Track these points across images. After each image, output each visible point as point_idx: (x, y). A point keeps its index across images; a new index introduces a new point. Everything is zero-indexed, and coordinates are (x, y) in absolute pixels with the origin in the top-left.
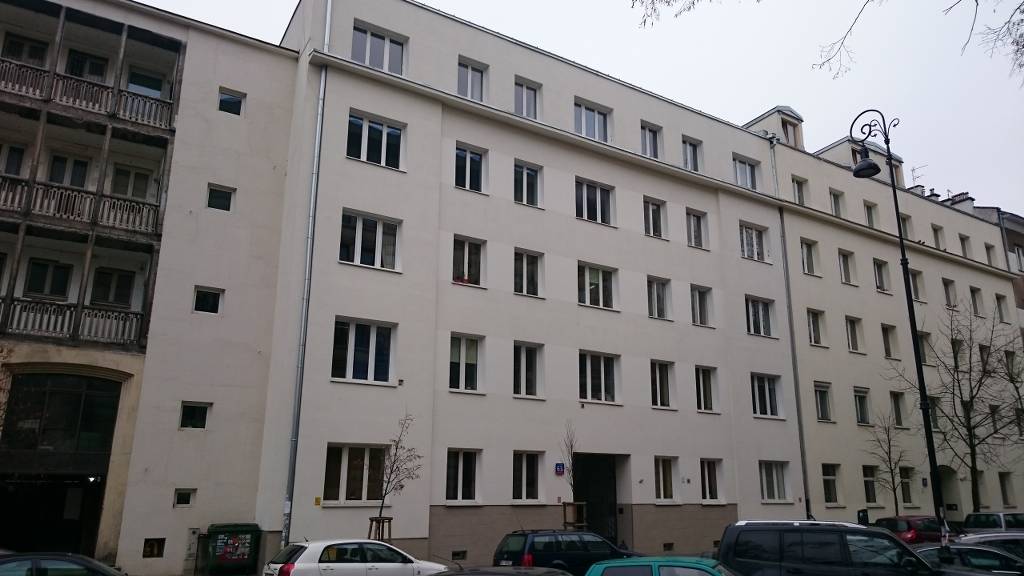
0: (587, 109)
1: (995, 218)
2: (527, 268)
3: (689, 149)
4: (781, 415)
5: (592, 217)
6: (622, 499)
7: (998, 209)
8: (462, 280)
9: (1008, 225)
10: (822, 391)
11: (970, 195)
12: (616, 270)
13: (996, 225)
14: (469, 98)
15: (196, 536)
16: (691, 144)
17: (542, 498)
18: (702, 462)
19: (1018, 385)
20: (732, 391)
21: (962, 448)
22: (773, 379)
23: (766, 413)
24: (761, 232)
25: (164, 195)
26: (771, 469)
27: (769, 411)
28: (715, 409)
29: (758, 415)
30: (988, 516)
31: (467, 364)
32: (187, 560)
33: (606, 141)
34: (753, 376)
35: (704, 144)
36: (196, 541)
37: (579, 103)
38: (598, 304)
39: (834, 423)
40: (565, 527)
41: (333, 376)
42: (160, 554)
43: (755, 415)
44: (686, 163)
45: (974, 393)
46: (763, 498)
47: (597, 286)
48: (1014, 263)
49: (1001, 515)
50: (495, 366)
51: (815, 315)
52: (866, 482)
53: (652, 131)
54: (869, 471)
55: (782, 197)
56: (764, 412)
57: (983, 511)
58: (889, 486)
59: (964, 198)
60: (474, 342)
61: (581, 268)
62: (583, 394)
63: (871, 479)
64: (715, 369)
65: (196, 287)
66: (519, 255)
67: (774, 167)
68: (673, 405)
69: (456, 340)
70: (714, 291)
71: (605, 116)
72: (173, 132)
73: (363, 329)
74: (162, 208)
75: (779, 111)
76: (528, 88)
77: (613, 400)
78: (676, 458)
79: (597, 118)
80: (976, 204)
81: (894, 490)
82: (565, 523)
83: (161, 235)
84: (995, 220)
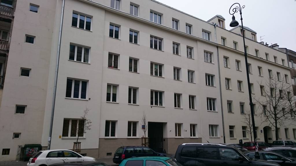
0: (155, 14)
1: (285, 51)
2: (133, 63)
3: (188, 28)
4: (216, 111)
5: (156, 48)
6: (164, 137)
7: (286, 49)
8: (112, 67)
9: (289, 53)
10: (230, 103)
11: (277, 45)
12: (163, 65)
13: (285, 53)
14: (115, 9)
15: (20, 148)
16: (189, 26)
17: (138, 136)
18: (191, 125)
19: (291, 102)
20: (201, 103)
21: (273, 121)
22: (214, 100)
23: (212, 110)
24: (211, 54)
25: (10, 38)
26: (213, 127)
27: (213, 109)
28: (195, 109)
29: (209, 110)
30: (280, 141)
31: (113, 94)
32: (17, 156)
33: (161, 24)
34: (208, 98)
35: (193, 26)
36: (20, 150)
37: (152, 12)
38: (158, 76)
39: (233, 113)
40: (142, 145)
41: (66, 97)
42: (8, 154)
43: (208, 111)
44: (187, 32)
45: (277, 104)
46: (210, 136)
47: (157, 69)
48: (291, 65)
49: (284, 141)
50: (123, 94)
51: (228, 80)
52: (243, 131)
53: (176, 21)
54: (244, 128)
55: (218, 43)
56: (211, 109)
57: (279, 140)
58: (249, 132)
59: (276, 45)
60: (115, 87)
61: (152, 64)
62: (152, 103)
63: (245, 130)
64: (195, 96)
65: (21, 68)
66: (131, 60)
67: (216, 34)
68: (181, 107)
69: (109, 86)
70: (195, 72)
71: (161, 16)
72: (13, 17)
73: (77, 82)
74: (9, 42)
75: (217, 16)
76: (135, 6)
77: (162, 105)
78: (182, 124)
79: (158, 17)
80: (279, 47)
81: (251, 134)
82: (142, 144)
83: (9, 51)
84: (285, 52)
